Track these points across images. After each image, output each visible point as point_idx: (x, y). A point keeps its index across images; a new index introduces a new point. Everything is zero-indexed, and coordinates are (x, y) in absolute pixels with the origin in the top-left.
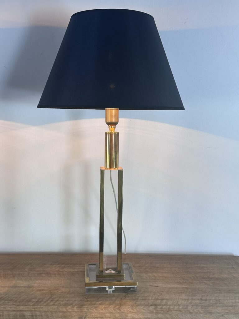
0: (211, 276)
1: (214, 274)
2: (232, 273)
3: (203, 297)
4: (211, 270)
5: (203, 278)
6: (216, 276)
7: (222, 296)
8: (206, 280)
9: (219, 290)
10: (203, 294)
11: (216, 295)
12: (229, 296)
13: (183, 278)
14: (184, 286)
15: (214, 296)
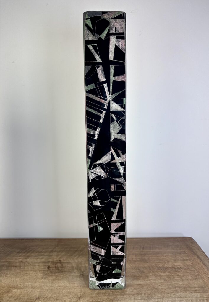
0: (165, 266)
1: (168, 262)
2: (184, 260)
3: (159, 300)
4: (166, 256)
5: (159, 268)
6: (170, 265)
7: (178, 297)
8: (161, 272)
9: (175, 288)
10: (159, 295)
11: (173, 295)
12: (186, 297)
13: (139, 270)
14: (140, 283)
15: (170, 298)
